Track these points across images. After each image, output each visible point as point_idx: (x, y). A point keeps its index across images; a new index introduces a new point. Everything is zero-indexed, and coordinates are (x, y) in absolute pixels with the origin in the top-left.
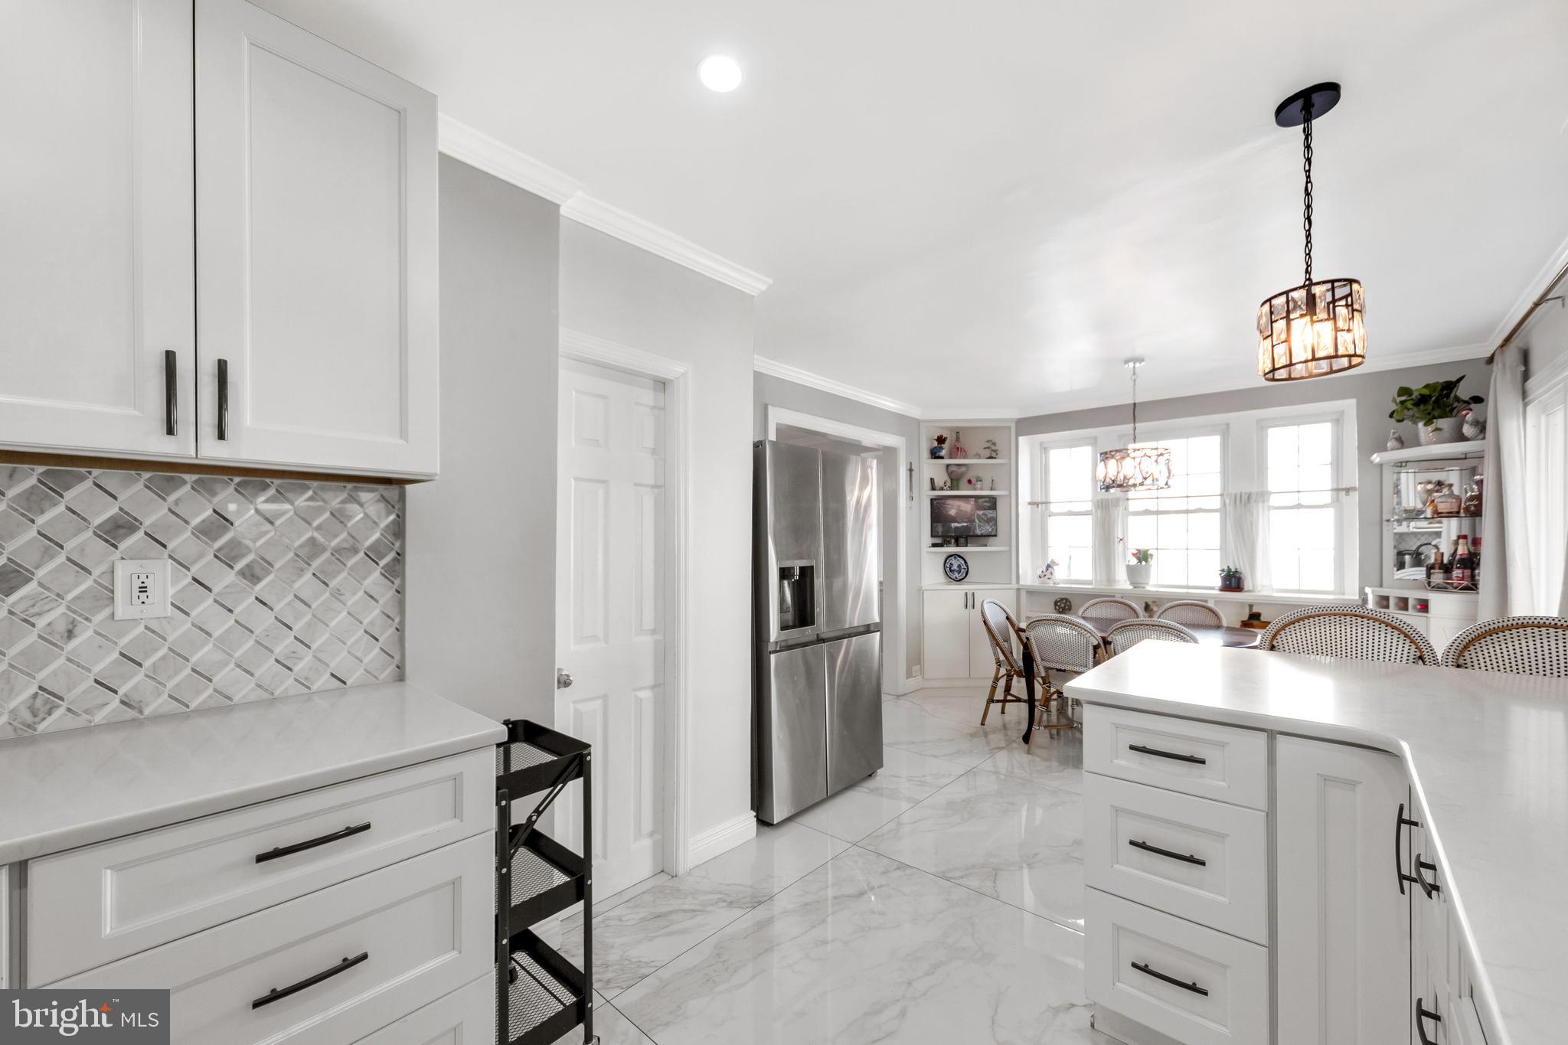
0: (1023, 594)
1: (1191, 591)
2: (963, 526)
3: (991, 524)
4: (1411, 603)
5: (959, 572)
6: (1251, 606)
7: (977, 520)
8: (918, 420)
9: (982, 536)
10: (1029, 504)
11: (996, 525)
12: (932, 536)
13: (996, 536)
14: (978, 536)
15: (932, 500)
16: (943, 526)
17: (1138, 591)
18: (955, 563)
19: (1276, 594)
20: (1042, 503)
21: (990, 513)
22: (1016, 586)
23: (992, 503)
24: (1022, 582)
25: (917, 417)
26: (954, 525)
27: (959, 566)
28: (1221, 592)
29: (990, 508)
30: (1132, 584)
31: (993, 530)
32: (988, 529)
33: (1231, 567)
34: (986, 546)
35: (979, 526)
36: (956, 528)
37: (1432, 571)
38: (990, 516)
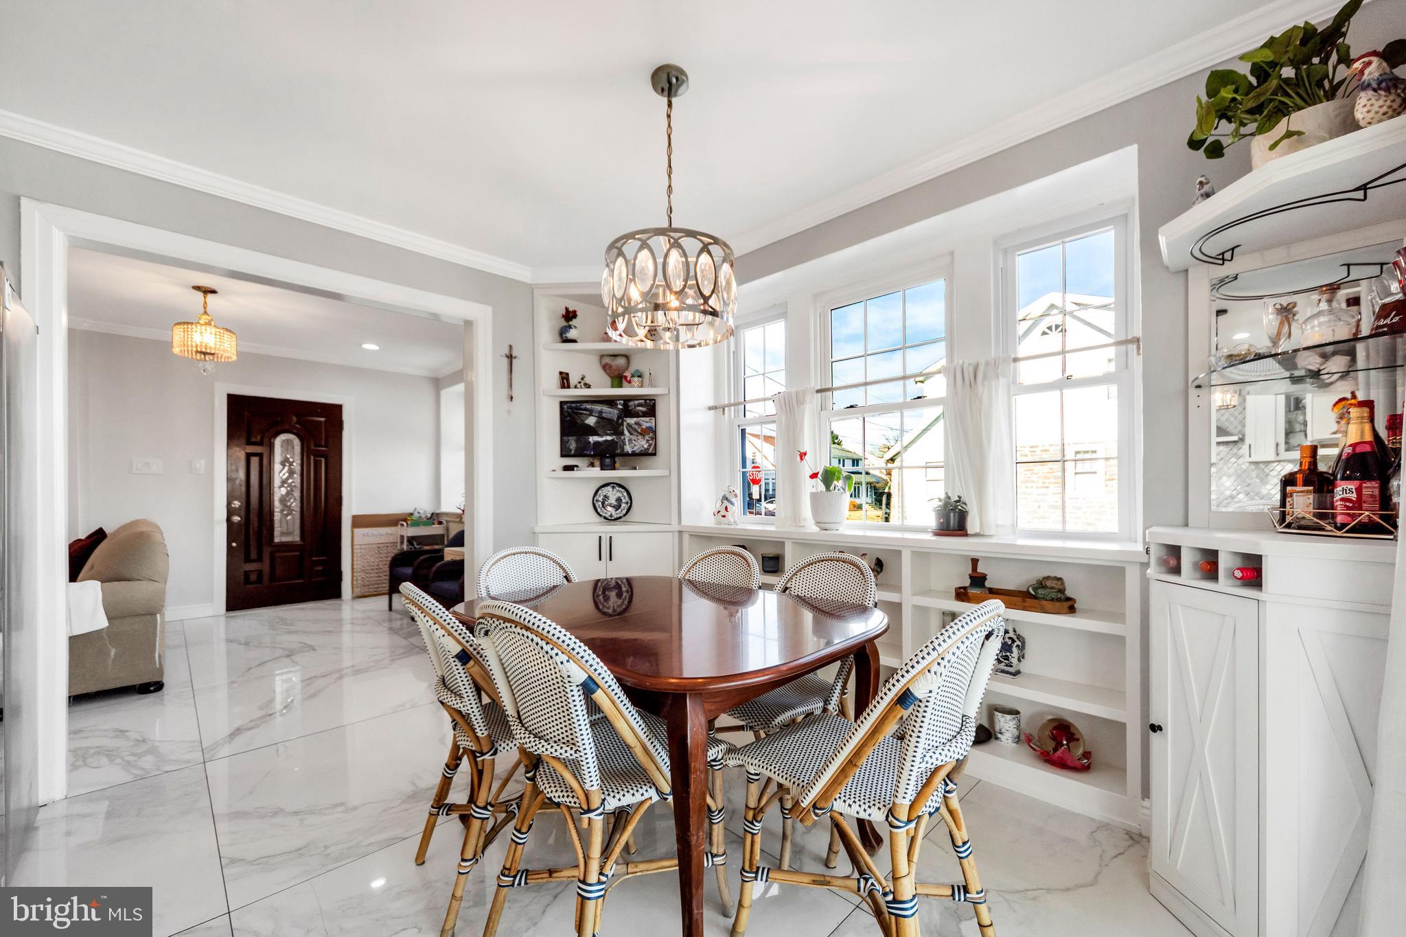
0: (686, 537)
1: (908, 535)
2: (606, 441)
3: (647, 437)
4: (1224, 563)
5: (617, 507)
6: (975, 562)
7: (626, 432)
8: (531, 285)
9: (634, 454)
10: (710, 408)
11: (655, 438)
12: (563, 456)
13: (654, 454)
14: (627, 455)
15: (562, 403)
16: (577, 441)
17: (825, 536)
18: (613, 495)
19: (1021, 542)
20: (730, 405)
21: (646, 422)
22: (676, 527)
23: (650, 408)
24: (685, 522)
25: (529, 281)
26: (593, 439)
27: (619, 500)
28: (934, 538)
29: (645, 415)
30: (818, 523)
31: (650, 445)
32: (642, 444)
33: (950, 495)
34: (635, 468)
35: (630, 440)
36: (596, 443)
37: (1289, 489)
38: (645, 425)
